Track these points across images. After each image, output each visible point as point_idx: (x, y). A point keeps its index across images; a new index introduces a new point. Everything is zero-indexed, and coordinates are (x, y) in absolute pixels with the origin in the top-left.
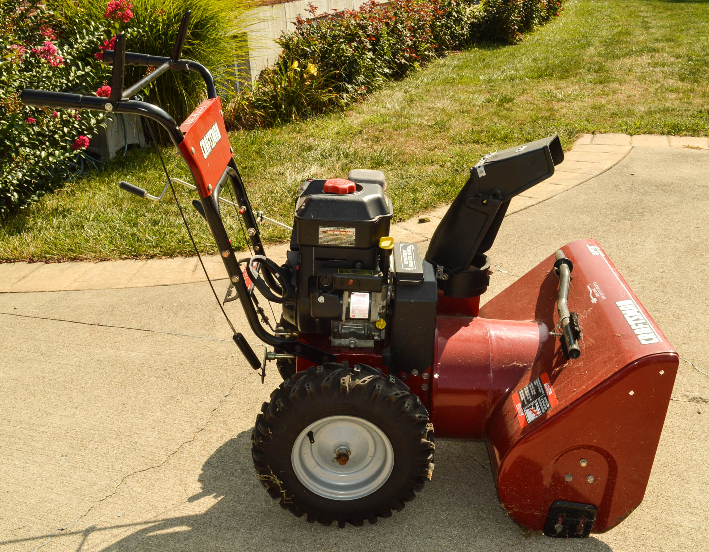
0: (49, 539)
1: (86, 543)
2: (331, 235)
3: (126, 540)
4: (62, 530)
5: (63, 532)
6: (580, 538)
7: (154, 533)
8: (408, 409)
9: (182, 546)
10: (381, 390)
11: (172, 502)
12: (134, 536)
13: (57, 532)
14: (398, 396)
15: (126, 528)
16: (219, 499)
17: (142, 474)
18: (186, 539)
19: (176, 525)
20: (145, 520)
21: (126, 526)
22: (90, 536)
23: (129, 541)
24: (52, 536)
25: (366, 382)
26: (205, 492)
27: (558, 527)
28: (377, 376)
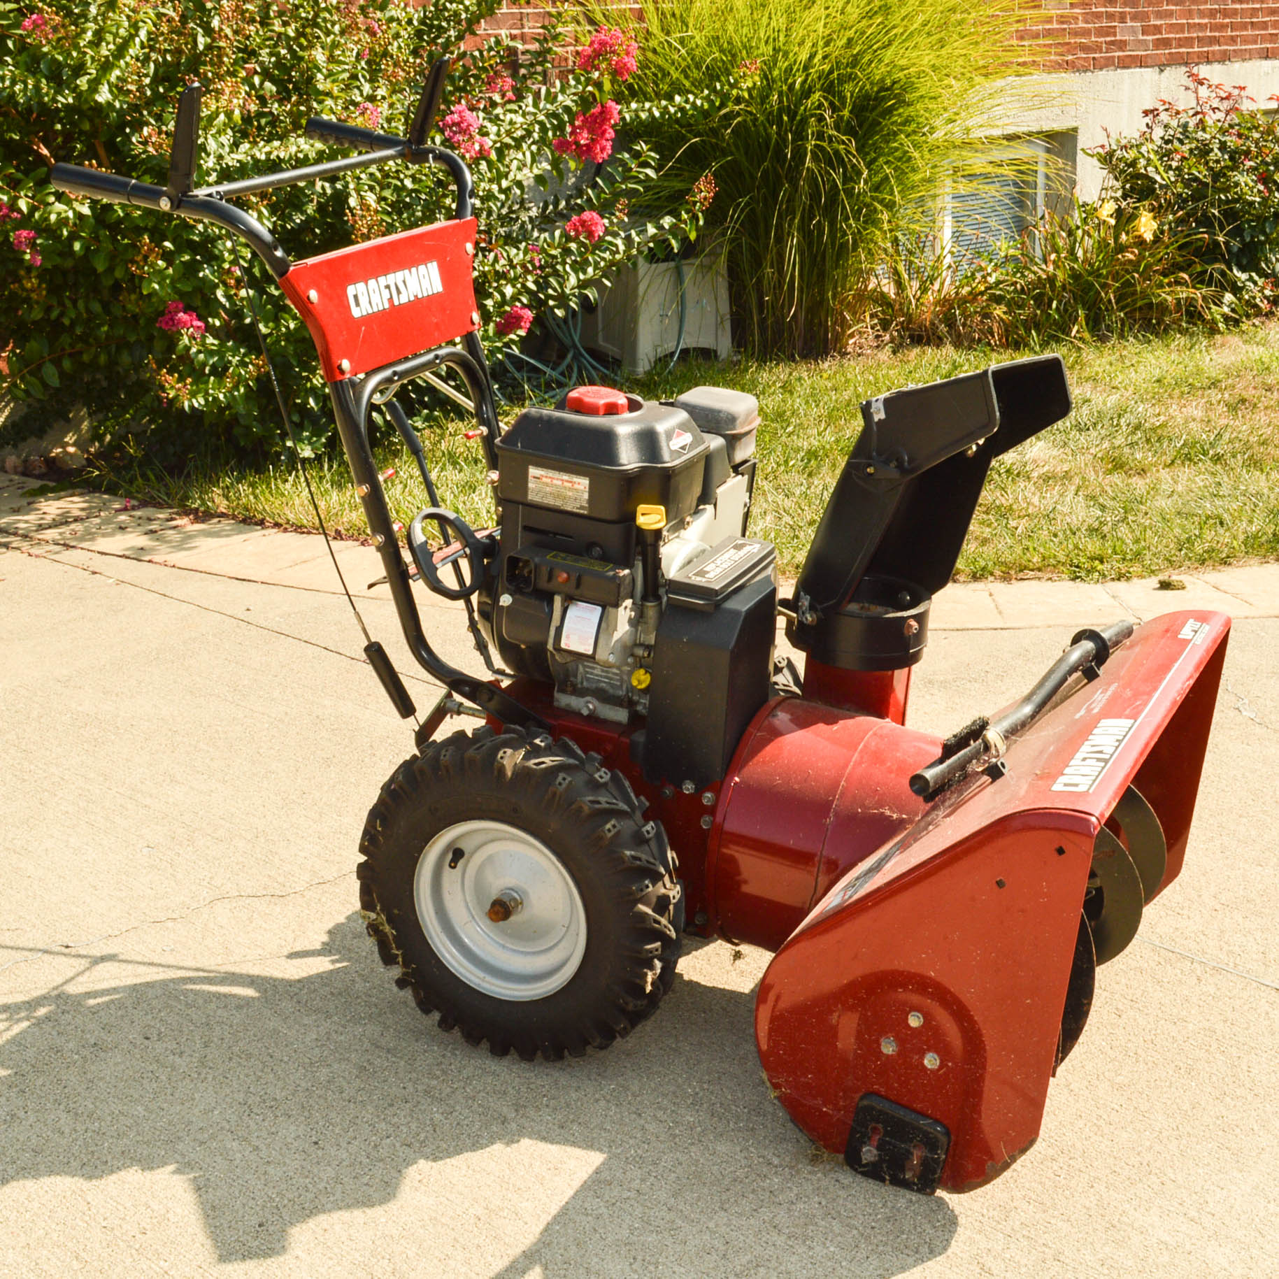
0: (40, 954)
1: (87, 974)
2: (547, 485)
3: (149, 985)
4: (67, 947)
5: (67, 951)
6: (913, 1190)
7: (198, 987)
8: (609, 835)
9: (225, 1014)
10: (564, 785)
11: (260, 951)
12: (164, 983)
13: (59, 949)
14: (597, 806)
15: (161, 969)
16: (338, 965)
17: (249, 901)
18: (239, 1007)
19: (242, 984)
20: (199, 965)
21: (163, 966)
22: (101, 966)
23: (153, 987)
24: (46, 952)
25: (543, 766)
26: (326, 950)
27: (869, 1153)
28: (572, 761)
